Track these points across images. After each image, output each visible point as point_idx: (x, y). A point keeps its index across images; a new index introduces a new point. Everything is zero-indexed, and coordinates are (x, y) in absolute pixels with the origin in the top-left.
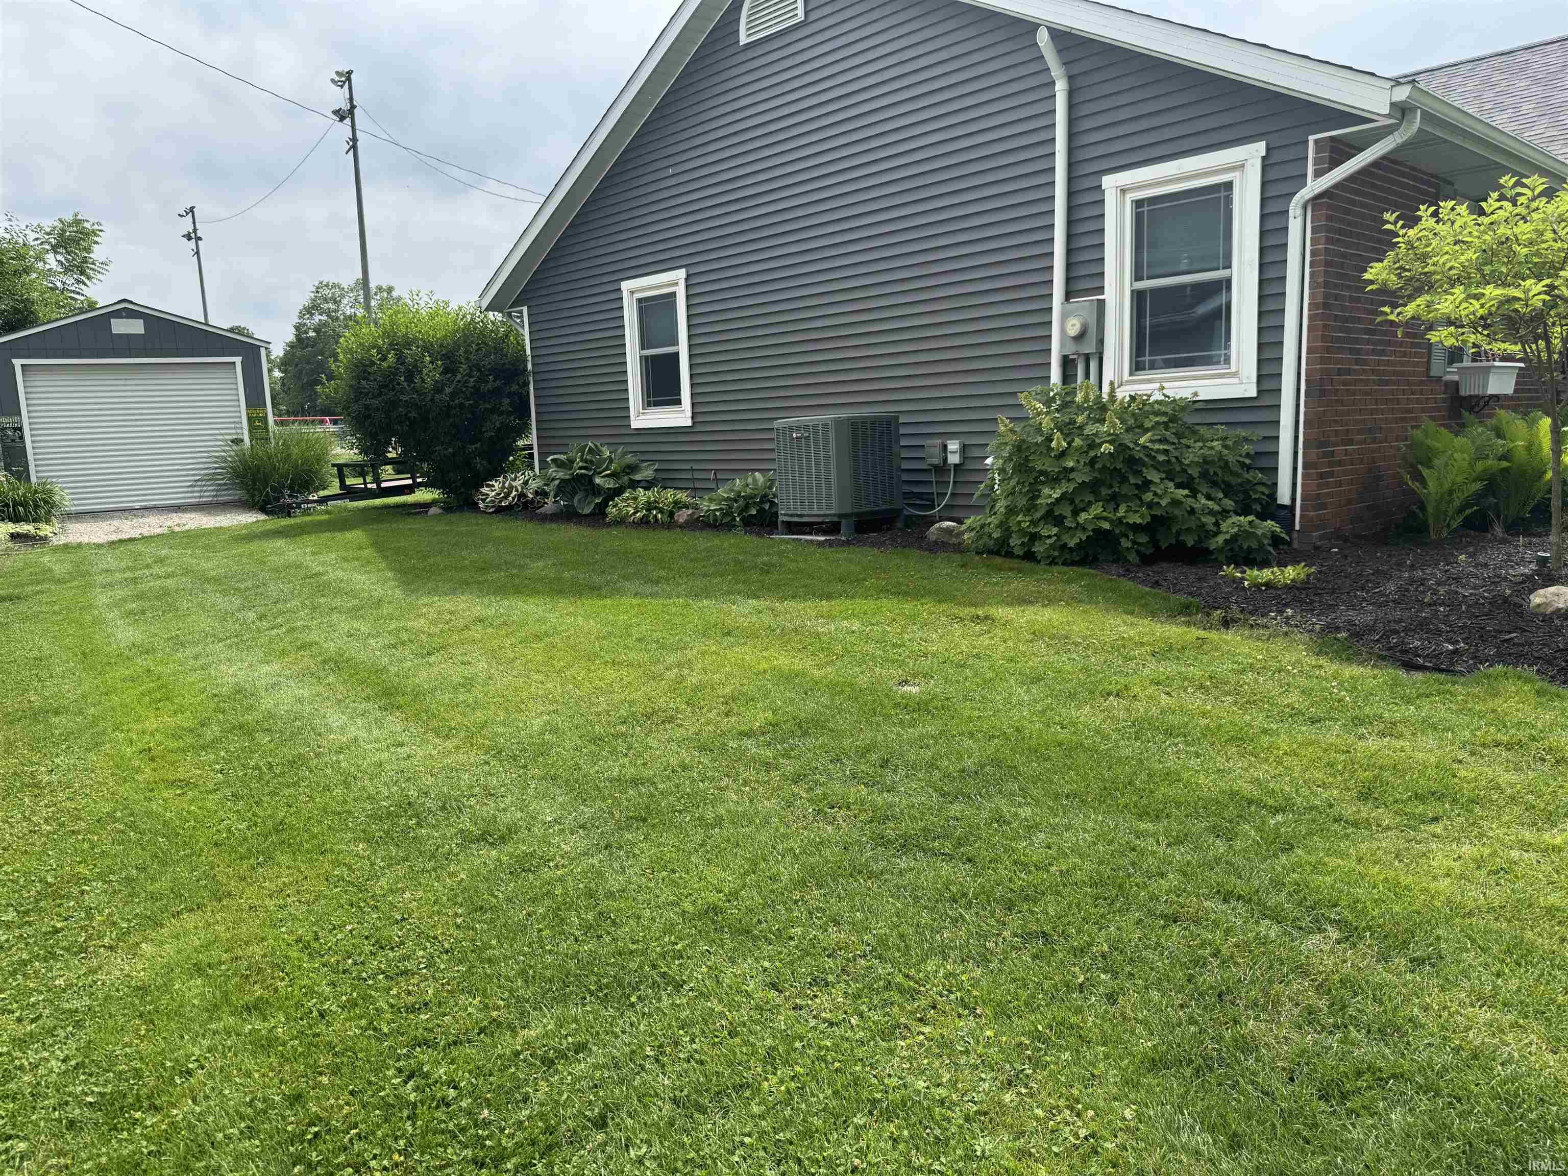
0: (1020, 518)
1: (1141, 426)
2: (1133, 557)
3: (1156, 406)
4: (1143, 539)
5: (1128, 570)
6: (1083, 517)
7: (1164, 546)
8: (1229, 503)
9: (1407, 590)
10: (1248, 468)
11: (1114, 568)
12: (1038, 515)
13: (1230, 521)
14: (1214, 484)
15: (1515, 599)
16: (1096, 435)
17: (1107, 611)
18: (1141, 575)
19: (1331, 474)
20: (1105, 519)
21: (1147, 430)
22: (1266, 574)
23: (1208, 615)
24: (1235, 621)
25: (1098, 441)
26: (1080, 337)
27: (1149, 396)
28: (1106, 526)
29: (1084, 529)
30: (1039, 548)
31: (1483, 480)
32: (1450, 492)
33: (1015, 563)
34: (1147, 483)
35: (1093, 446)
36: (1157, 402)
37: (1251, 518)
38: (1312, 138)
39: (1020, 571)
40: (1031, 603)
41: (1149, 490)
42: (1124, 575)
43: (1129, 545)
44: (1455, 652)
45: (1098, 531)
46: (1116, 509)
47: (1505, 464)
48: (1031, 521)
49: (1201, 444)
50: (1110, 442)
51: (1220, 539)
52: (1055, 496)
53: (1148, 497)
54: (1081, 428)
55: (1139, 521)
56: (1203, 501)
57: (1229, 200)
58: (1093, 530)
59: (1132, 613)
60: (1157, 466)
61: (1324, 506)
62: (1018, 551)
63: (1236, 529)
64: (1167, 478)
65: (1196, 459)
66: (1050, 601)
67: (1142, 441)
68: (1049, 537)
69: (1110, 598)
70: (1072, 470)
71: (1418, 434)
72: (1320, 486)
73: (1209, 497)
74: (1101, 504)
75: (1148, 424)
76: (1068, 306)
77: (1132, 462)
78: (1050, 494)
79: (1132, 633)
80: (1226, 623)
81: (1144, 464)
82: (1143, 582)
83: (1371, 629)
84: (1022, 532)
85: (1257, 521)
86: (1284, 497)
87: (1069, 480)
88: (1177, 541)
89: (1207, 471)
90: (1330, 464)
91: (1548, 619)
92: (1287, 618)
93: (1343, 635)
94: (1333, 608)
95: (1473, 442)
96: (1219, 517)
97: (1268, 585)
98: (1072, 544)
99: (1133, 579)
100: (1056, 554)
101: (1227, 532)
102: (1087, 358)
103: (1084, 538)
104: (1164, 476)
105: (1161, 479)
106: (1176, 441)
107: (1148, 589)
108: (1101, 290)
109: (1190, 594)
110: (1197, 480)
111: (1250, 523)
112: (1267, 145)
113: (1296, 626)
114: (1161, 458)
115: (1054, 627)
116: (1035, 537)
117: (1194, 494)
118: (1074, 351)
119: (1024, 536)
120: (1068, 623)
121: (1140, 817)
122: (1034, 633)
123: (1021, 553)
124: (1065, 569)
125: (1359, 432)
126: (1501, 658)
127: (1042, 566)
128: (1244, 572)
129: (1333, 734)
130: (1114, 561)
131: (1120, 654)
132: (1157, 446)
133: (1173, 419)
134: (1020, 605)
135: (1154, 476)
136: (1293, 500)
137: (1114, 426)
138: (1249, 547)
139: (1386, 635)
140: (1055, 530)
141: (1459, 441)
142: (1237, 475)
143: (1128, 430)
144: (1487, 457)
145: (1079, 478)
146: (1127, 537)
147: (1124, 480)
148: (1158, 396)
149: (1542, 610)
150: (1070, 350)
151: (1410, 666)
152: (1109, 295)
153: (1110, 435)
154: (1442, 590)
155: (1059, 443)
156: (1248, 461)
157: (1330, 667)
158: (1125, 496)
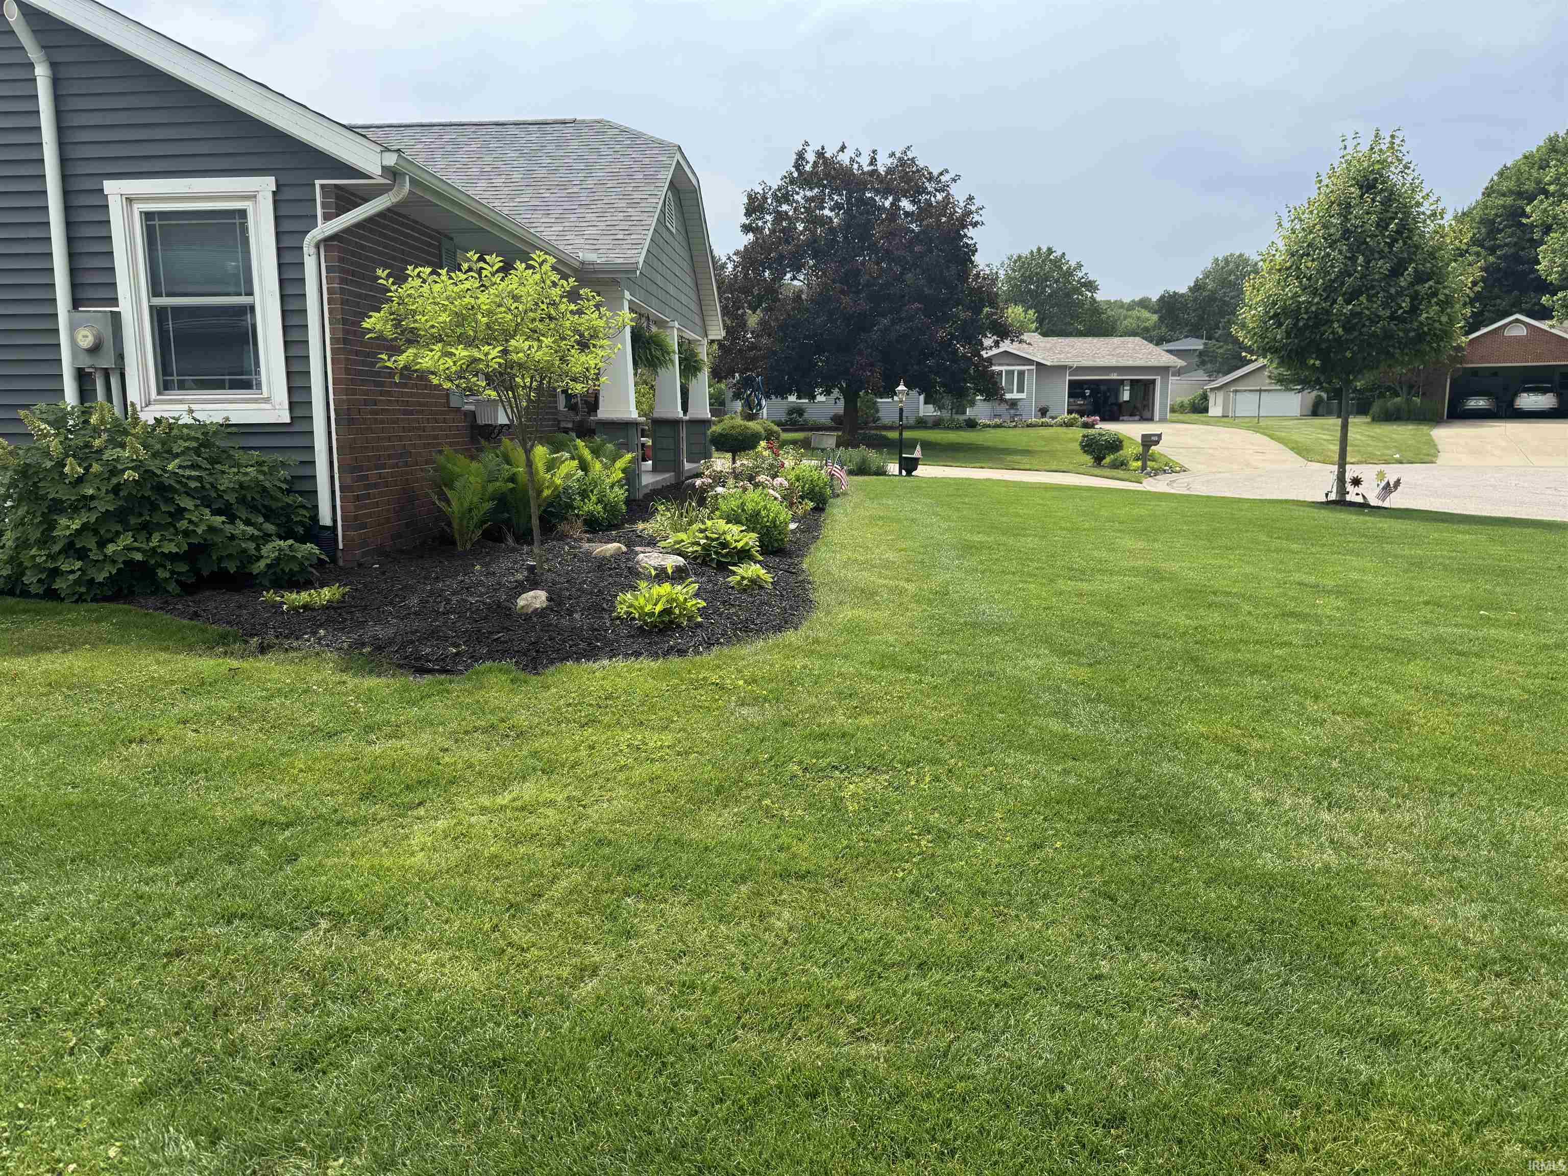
0: (34, 552)
1: (169, 451)
2: (172, 587)
3: (185, 431)
4: (183, 568)
5: (166, 602)
6: (111, 548)
7: (205, 573)
8: (270, 528)
9: (427, 602)
10: (289, 492)
11: (151, 601)
12: (56, 548)
13: (270, 546)
14: (254, 508)
15: (506, 604)
16: (117, 460)
17: (140, 649)
18: (180, 607)
19: (368, 496)
20: (138, 549)
21: (177, 456)
22: (304, 597)
23: (246, 642)
24: (270, 647)
25: (120, 467)
26: (95, 350)
27: (178, 419)
28: (139, 557)
29: (114, 562)
30: (60, 584)
31: (493, 500)
32: (470, 510)
33: (32, 604)
34: (181, 511)
35: (114, 472)
36: (186, 426)
37: (290, 542)
38: (318, 182)
39: (38, 613)
40: (48, 649)
41: (183, 518)
42: (161, 608)
43: (168, 575)
44: (457, 654)
45: (129, 563)
46: (148, 539)
47: (511, 485)
48: (48, 556)
49: (236, 470)
50: (133, 469)
51: (262, 564)
52: (74, 527)
53: (183, 525)
54: (100, 451)
55: (175, 550)
56: (242, 527)
57: (244, 229)
58: (124, 562)
59: (166, 649)
60: (189, 493)
61: (364, 526)
62: (33, 589)
63: (277, 554)
64: (203, 505)
65: (232, 485)
66: (70, 645)
67: (170, 467)
68: (72, 572)
69: (143, 636)
70: (92, 497)
71: (441, 459)
72: (358, 508)
73: (248, 523)
74: (130, 533)
75: (176, 450)
76: (77, 315)
77: (162, 489)
78: (68, 525)
79: (162, 672)
80: (263, 649)
81: (176, 491)
82: (181, 614)
83: (391, 642)
84: (38, 567)
85: (297, 545)
86: (325, 518)
87: (90, 509)
88: (219, 567)
89: (244, 497)
90: (367, 487)
91: (528, 617)
92: (320, 639)
93: (366, 650)
94: (362, 625)
95: (485, 467)
96: (261, 542)
97: (306, 607)
98: (100, 578)
99: (171, 611)
100: (83, 590)
101: (268, 557)
102: (106, 373)
103: (114, 572)
104: (199, 502)
105: (196, 506)
106: (209, 466)
107: (186, 622)
108: (114, 301)
109: (228, 623)
110: (235, 506)
111: (290, 546)
112: (277, 181)
113: (328, 645)
114: (193, 484)
115: (74, 675)
116: (55, 573)
117: (232, 519)
118: (90, 363)
119: (41, 572)
120: (92, 669)
121: (151, 863)
122: (50, 684)
123: (41, 591)
124: (94, 605)
125: (390, 457)
126: (490, 656)
127: (67, 604)
128: (282, 597)
129: (345, 746)
130: (153, 593)
131: (148, 696)
132: (188, 473)
133: (206, 444)
134: (35, 653)
135: (187, 503)
136: (335, 521)
137: (136, 452)
138: (291, 570)
139: (403, 646)
140: (78, 564)
141: (474, 465)
142: (276, 499)
143: (155, 455)
144: (497, 480)
145: (102, 506)
146: (165, 567)
147: (154, 507)
148: (186, 420)
149: (525, 611)
150: (86, 362)
151: (422, 671)
152: (125, 306)
153: (133, 460)
154: (454, 599)
155: (72, 469)
156: (284, 486)
157: (352, 681)
158: (158, 524)
